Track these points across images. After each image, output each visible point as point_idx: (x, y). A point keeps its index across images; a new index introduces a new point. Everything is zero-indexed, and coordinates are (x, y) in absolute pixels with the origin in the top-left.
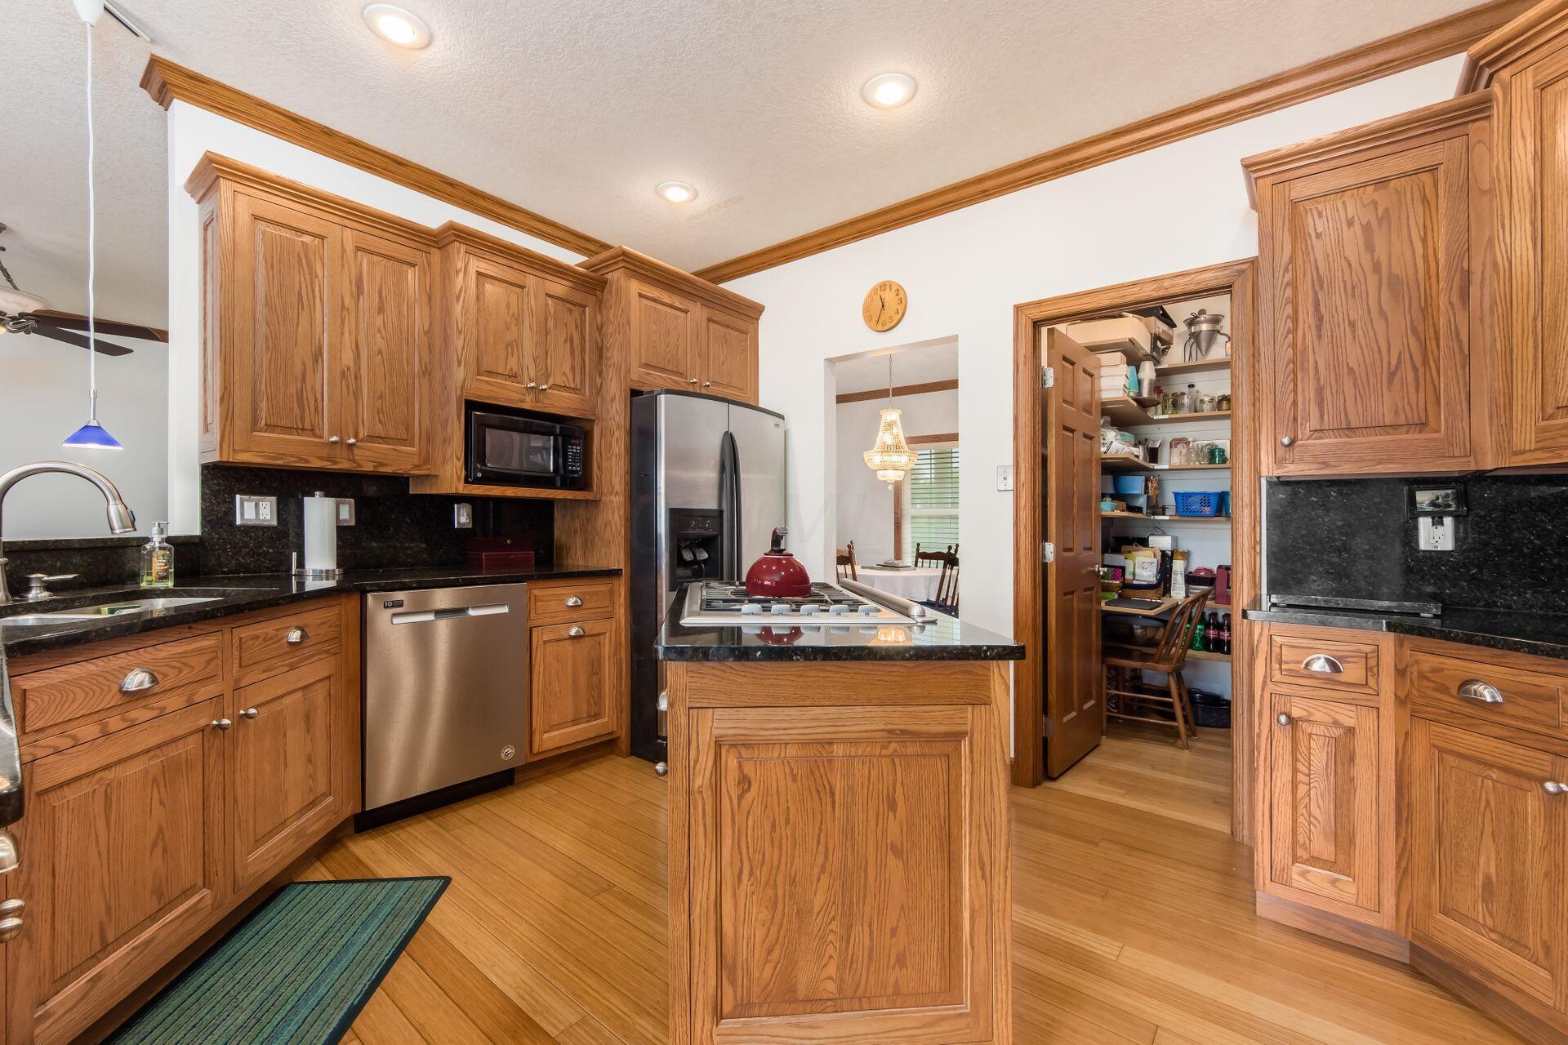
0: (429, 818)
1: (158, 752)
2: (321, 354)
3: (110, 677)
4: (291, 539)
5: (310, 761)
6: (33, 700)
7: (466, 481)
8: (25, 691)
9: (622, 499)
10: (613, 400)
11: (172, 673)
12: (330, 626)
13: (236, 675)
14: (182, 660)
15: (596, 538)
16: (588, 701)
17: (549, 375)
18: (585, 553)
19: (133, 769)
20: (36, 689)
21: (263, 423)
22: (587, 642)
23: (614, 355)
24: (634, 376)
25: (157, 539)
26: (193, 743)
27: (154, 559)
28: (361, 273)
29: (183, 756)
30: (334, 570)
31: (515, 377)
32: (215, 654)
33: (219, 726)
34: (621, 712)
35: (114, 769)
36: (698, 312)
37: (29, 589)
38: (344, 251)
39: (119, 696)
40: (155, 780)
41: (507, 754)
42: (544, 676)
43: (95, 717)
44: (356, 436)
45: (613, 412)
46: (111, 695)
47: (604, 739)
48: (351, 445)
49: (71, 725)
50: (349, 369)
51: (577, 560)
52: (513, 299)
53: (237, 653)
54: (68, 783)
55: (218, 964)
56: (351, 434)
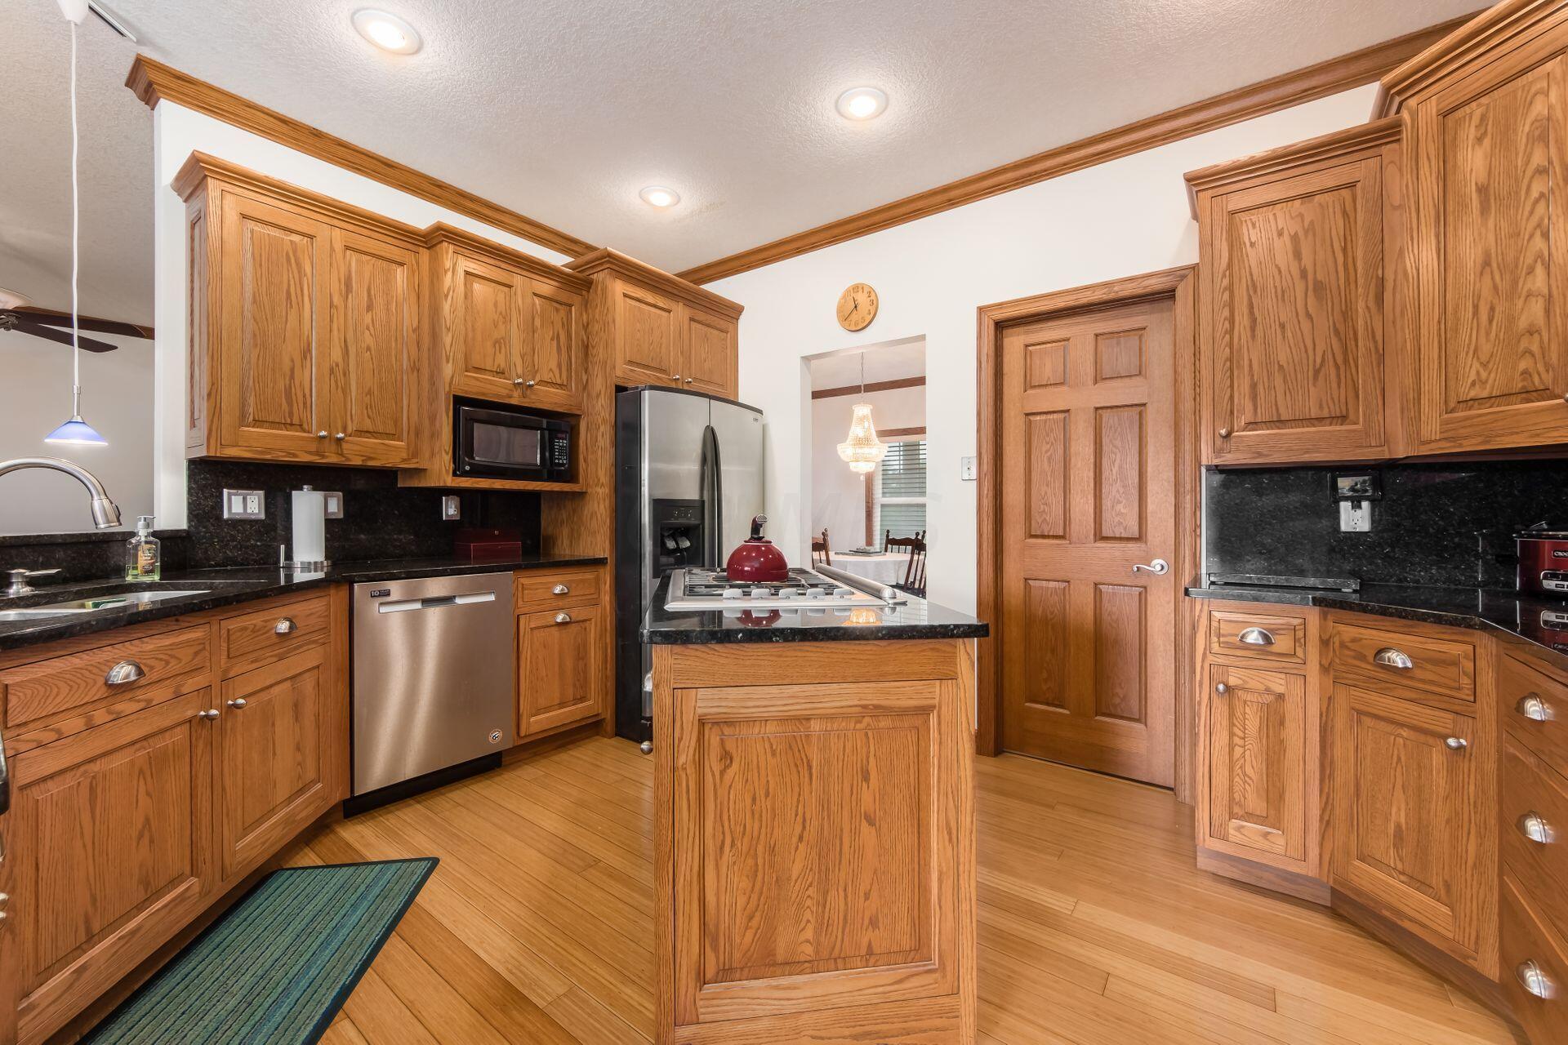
0: (419, 802)
1: (145, 743)
2: (309, 350)
3: (95, 670)
4: (279, 532)
5: (298, 749)
6: (15, 695)
7: (455, 474)
8: (7, 685)
9: (607, 491)
10: (598, 396)
11: (158, 665)
12: (319, 617)
13: (223, 666)
14: (169, 652)
15: (583, 529)
16: (575, 686)
17: (536, 372)
18: (571, 542)
19: (119, 761)
20: (17, 684)
21: (251, 418)
22: (574, 628)
23: (599, 353)
24: (619, 373)
25: (142, 533)
26: (180, 734)
27: (140, 553)
28: (350, 271)
29: (170, 747)
30: (322, 562)
31: (503, 373)
32: (202, 646)
33: (207, 716)
34: (607, 694)
35: (98, 762)
36: (680, 312)
37: (10, 585)
38: (332, 249)
39: (104, 689)
40: (141, 771)
41: (494, 738)
42: (531, 662)
43: (79, 711)
44: (344, 430)
45: (598, 407)
46: (95, 689)
47: (590, 721)
48: (340, 440)
49: (55, 718)
50: (337, 365)
51: (564, 549)
52: (501, 297)
53: (226, 645)
54: (52, 776)
55: (205, 952)
56: (340, 429)
